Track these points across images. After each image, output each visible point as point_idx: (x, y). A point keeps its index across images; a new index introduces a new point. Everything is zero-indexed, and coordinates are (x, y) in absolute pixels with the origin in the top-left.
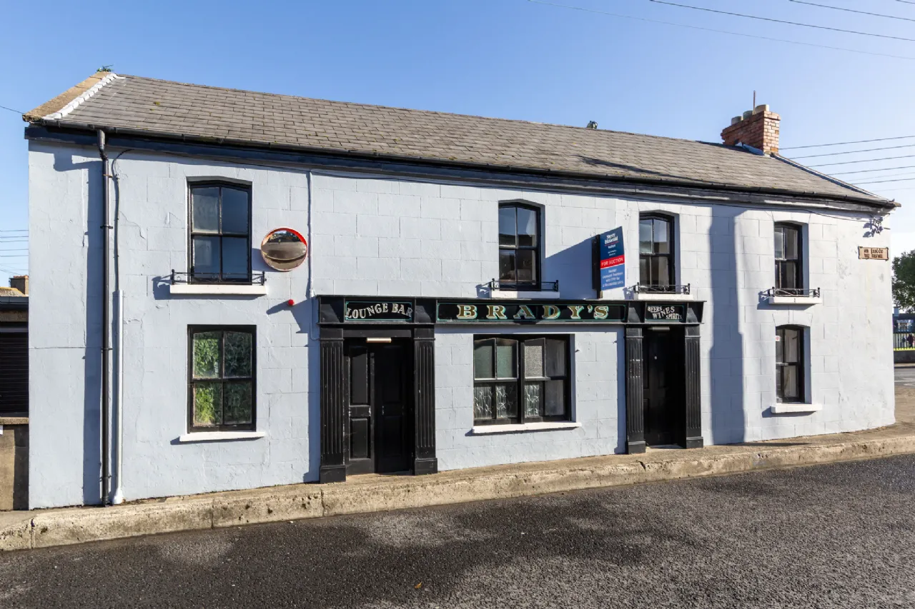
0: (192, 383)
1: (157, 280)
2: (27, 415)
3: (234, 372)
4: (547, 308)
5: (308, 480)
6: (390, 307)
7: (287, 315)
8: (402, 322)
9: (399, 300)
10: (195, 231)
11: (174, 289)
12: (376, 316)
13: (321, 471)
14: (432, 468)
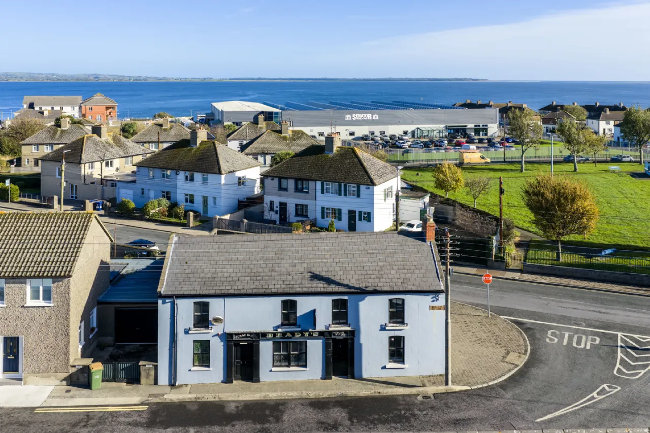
0: (194, 354)
1: (185, 329)
2: (157, 362)
3: (205, 351)
4: (296, 334)
5: (223, 382)
6: (246, 335)
7: (217, 337)
8: (250, 339)
9: (249, 333)
10: (196, 314)
11: (190, 332)
12: (242, 337)
13: (227, 380)
14: (258, 381)
